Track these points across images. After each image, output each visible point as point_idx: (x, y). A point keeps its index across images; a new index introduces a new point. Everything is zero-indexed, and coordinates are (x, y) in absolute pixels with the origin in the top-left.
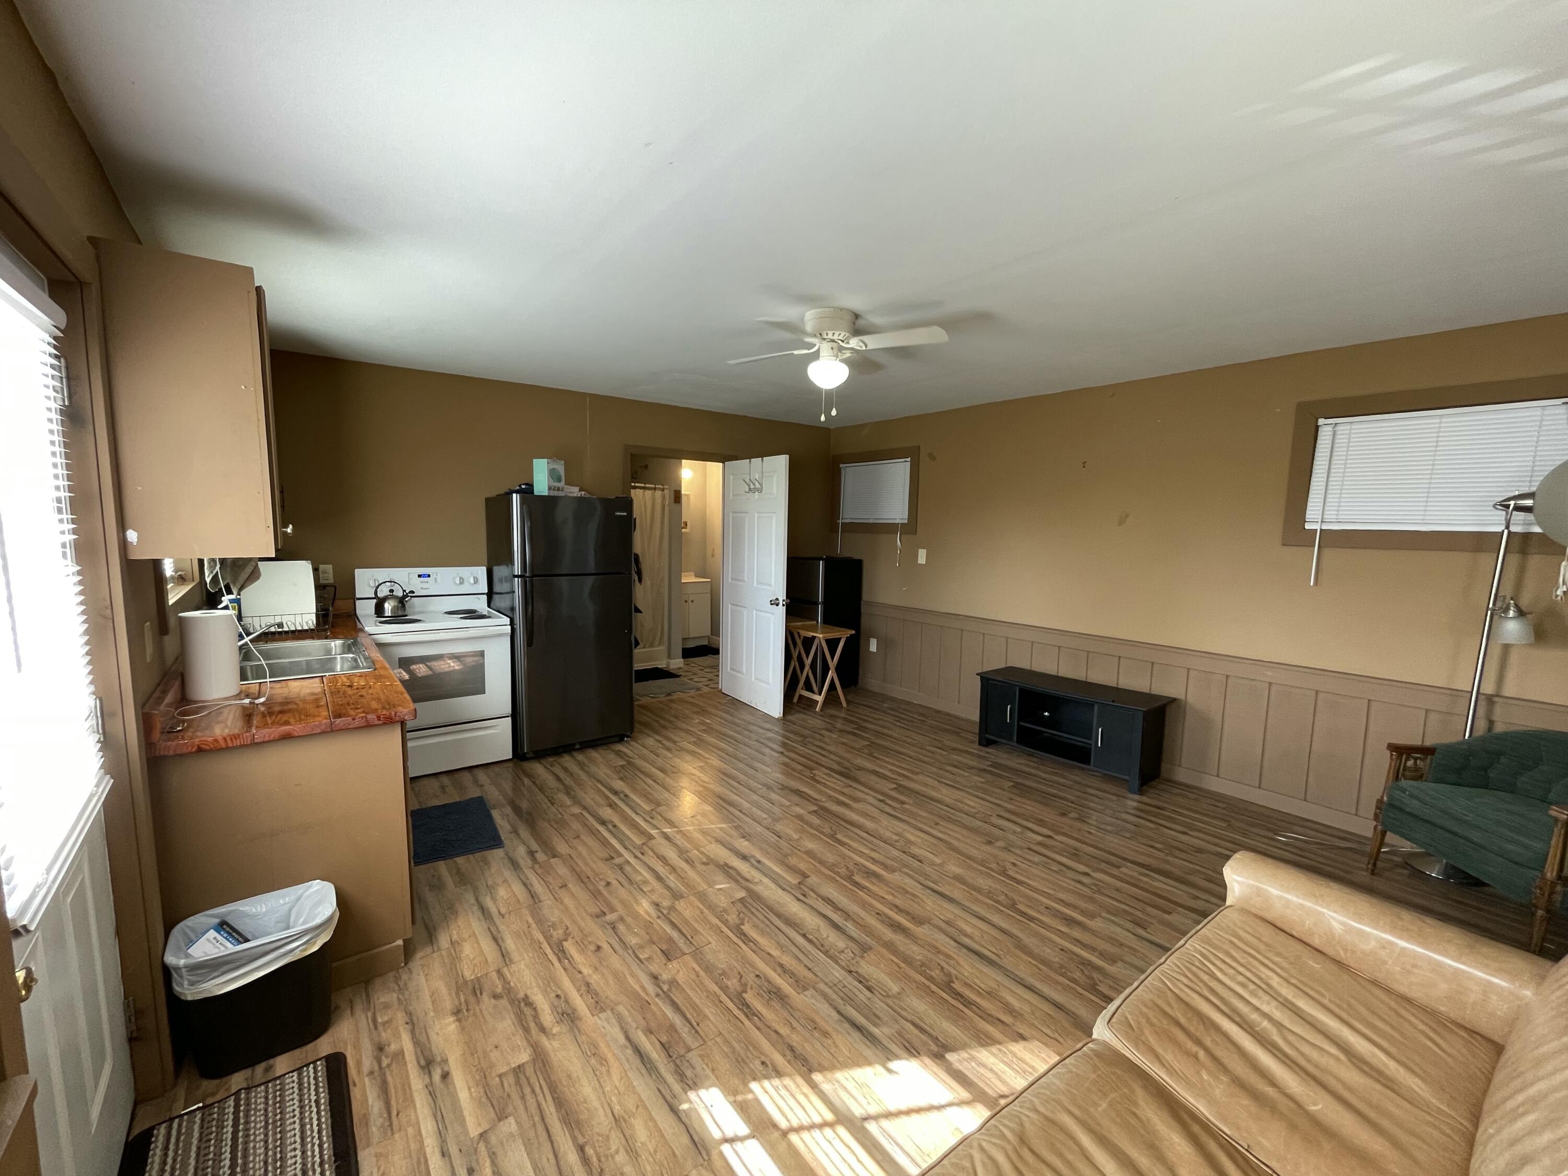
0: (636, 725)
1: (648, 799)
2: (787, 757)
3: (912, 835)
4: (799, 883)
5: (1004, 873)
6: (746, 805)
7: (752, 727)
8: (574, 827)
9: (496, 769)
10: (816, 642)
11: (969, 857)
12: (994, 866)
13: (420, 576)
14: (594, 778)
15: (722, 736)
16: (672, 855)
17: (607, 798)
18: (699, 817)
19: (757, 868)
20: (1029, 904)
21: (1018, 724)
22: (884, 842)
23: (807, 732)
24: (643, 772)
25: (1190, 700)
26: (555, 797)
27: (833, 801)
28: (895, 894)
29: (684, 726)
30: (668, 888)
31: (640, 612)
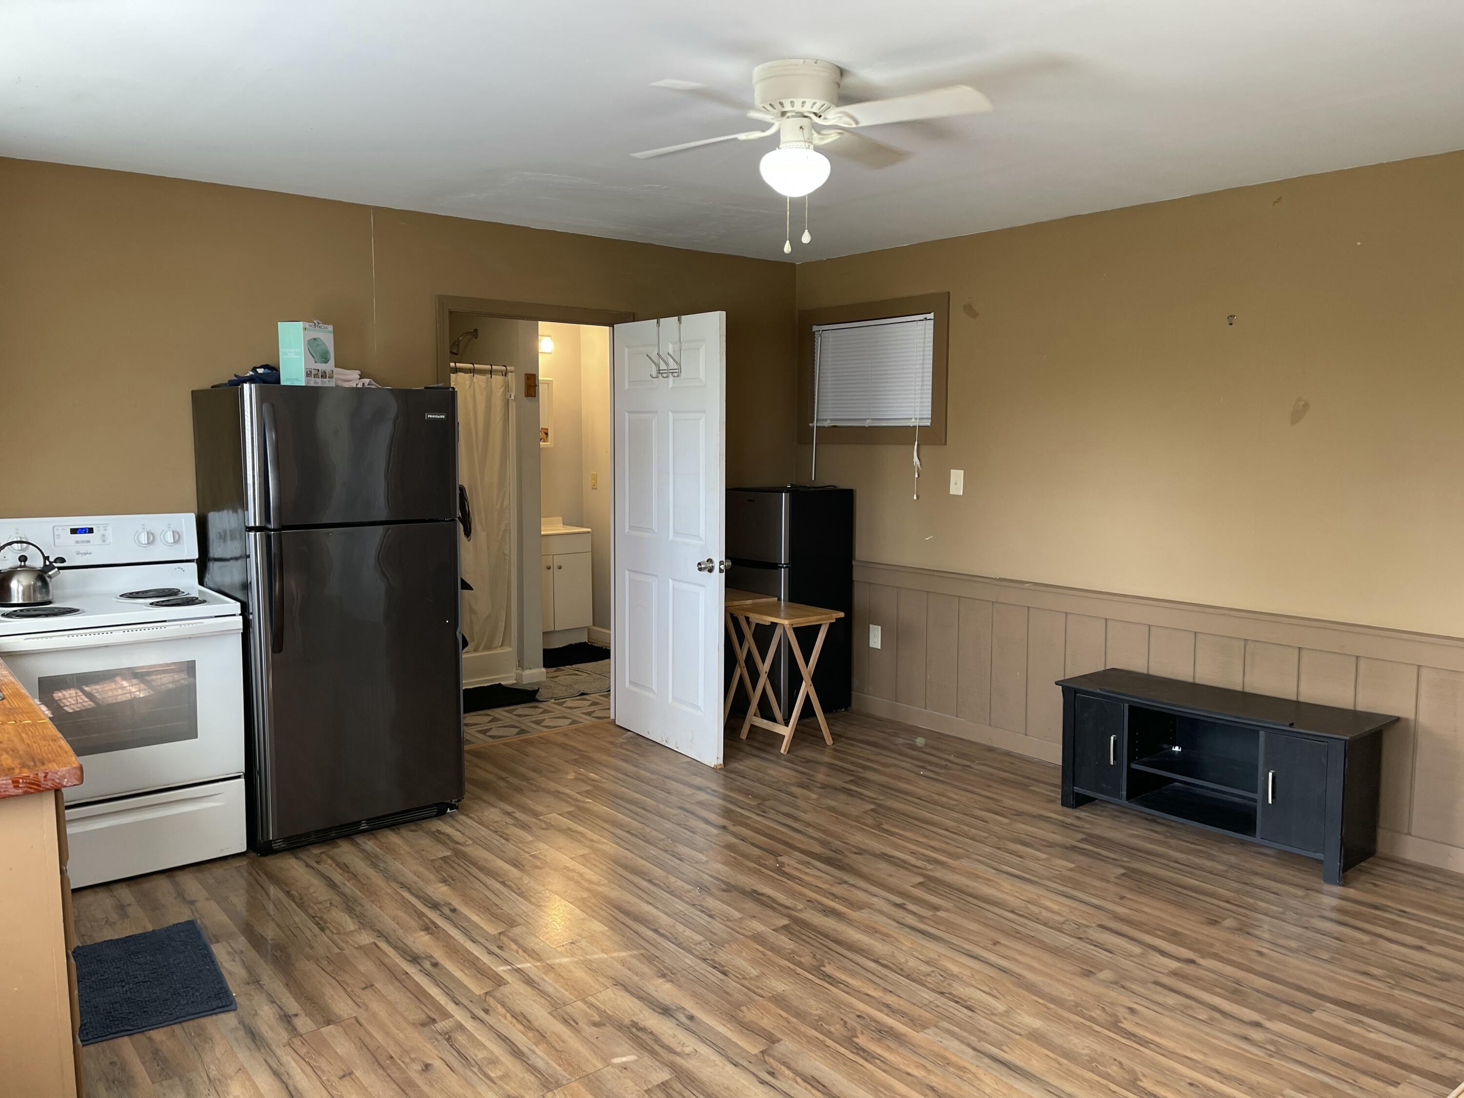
0: (468, 786)
1: (492, 914)
2: (734, 834)
3: (956, 964)
4: (763, 1052)
5: (1115, 1025)
6: (664, 920)
7: (672, 785)
8: (362, 968)
9: (218, 871)
10: (778, 633)
11: (1053, 1000)
12: (1097, 1013)
13: (74, 531)
14: (396, 880)
15: (616, 799)
16: (539, 1012)
17: (421, 915)
18: (584, 943)
19: (688, 1029)
20: (1160, 1078)
21: (1129, 769)
22: (908, 977)
23: (766, 791)
24: (481, 869)
25: (1424, 719)
26: (325, 917)
27: (815, 909)
28: (929, 1065)
29: (553, 786)
30: (533, 1069)
31: (469, 588)
